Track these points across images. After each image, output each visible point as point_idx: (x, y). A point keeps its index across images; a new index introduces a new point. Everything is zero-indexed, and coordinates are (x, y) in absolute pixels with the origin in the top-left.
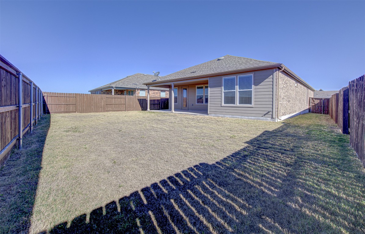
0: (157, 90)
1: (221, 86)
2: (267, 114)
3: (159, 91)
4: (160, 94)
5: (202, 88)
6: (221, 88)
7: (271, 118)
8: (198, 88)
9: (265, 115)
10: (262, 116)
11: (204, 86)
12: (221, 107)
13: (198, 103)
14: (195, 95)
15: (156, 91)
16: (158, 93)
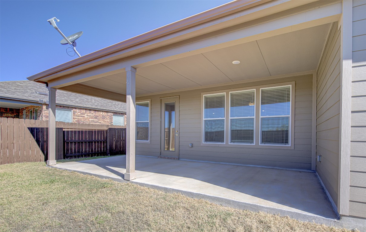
0: (103, 111)
3: (109, 114)
4: (111, 119)
14: (200, 118)
15: (101, 113)
16: (106, 117)
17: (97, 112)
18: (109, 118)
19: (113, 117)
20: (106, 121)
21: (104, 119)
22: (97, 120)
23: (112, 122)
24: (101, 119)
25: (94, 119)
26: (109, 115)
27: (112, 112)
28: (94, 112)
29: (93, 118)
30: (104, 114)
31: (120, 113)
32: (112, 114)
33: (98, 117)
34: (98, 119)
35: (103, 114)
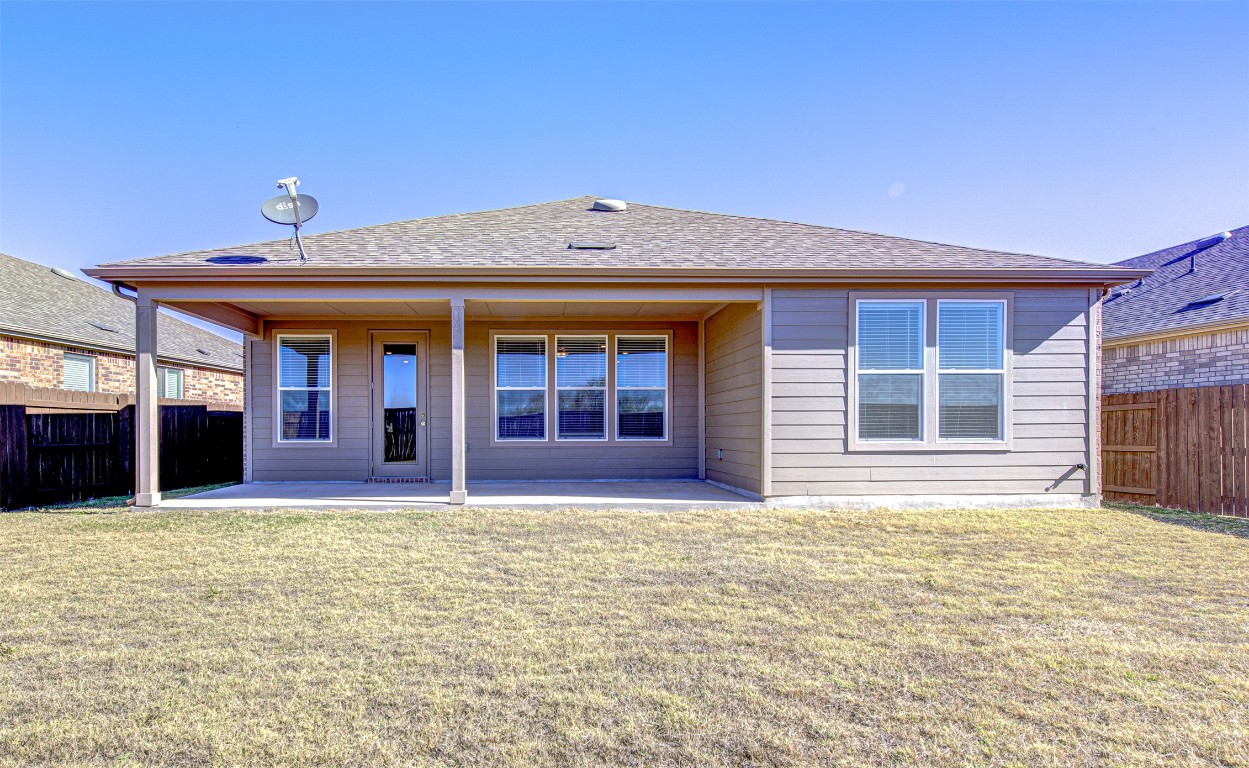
0: (33, 342)
1: (846, 344)
2: (1065, 477)
3: (53, 351)
4: (58, 369)
5: (592, 348)
6: (843, 352)
7: (1083, 495)
8: (506, 348)
9: (1057, 482)
10: (1047, 489)
11: (611, 339)
12: (846, 452)
13: (501, 435)
14: (488, 388)
15: (29, 348)
16: (43, 364)
17: (15, 345)
18: (51, 366)
19: (64, 362)
20: (43, 376)
21: (38, 371)
22: (16, 374)
23: (61, 383)
24: (28, 369)
25: (7, 369)
26: (51, 355)
27: (62, 347)
28: (6, 343)
29: (5, 367)
30: (38, 351)
31: (83, 350)
32: (62, 352)
33: (19, 362)
34: (19, 370)
35: (36, 352)
